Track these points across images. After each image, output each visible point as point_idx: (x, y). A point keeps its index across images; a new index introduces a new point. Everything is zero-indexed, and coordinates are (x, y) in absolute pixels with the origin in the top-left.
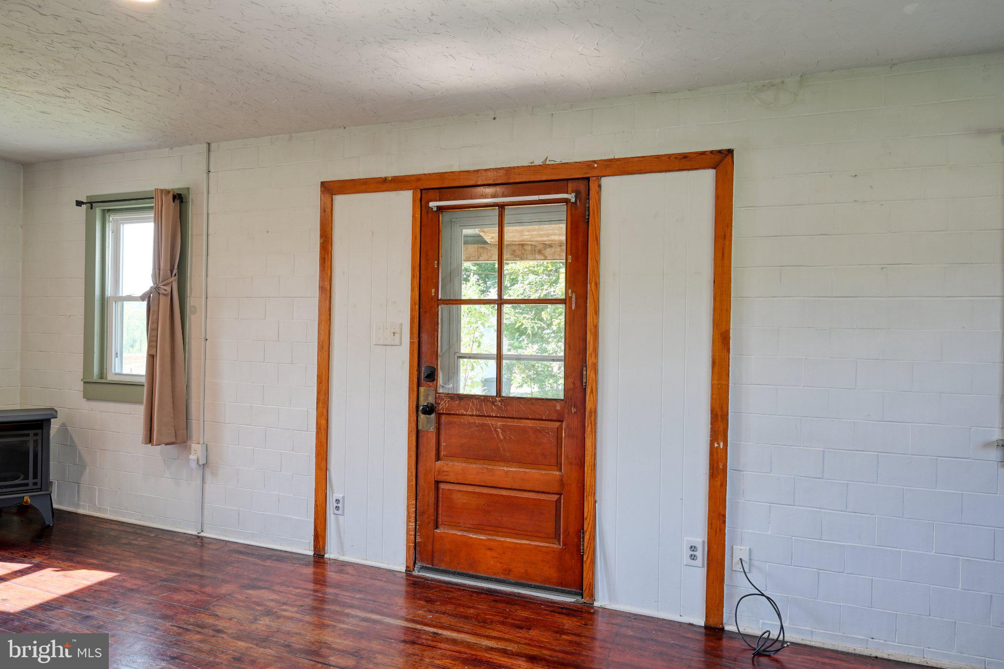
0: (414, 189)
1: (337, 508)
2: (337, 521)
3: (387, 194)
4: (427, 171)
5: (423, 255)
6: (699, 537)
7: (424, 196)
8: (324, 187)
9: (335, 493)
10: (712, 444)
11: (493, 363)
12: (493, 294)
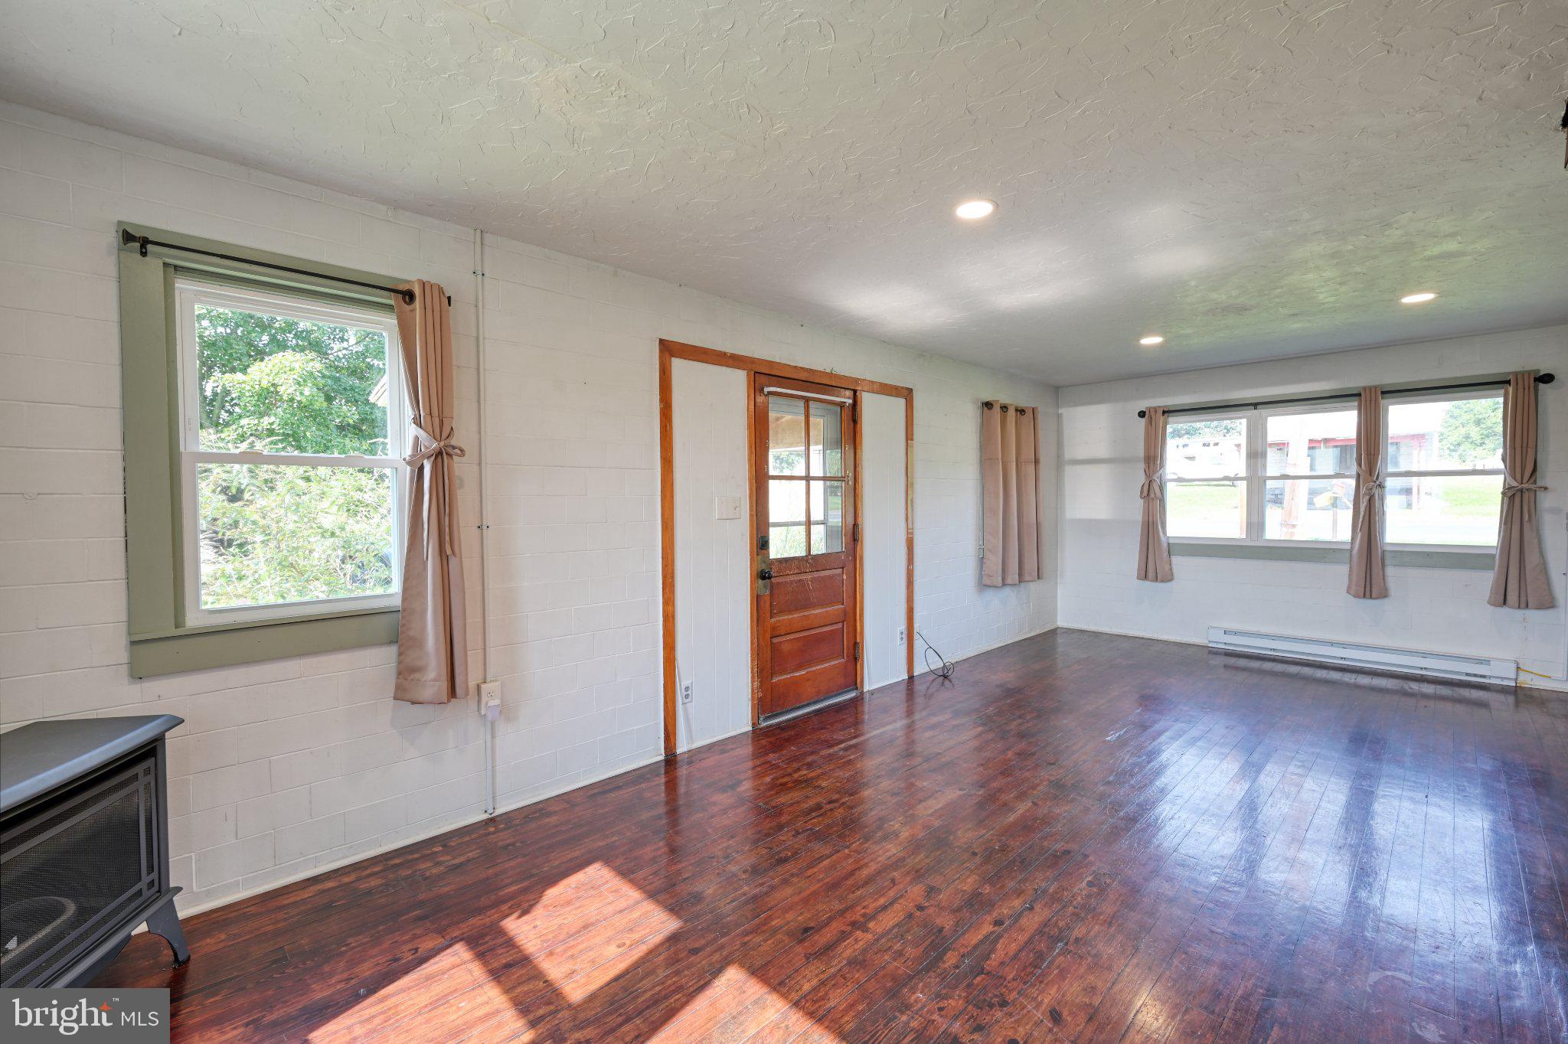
0: (749, 370)
1: (687, 696)
2: (686, 710)
3: (724, 369)
4: (756, 356)
5: (758, 434)
6: (902, 627)
7: (757, 379)
8: (663, 345)
9: (683, 680)
10: (908, 567)
11: (802, 529)
12: (800, 471)
